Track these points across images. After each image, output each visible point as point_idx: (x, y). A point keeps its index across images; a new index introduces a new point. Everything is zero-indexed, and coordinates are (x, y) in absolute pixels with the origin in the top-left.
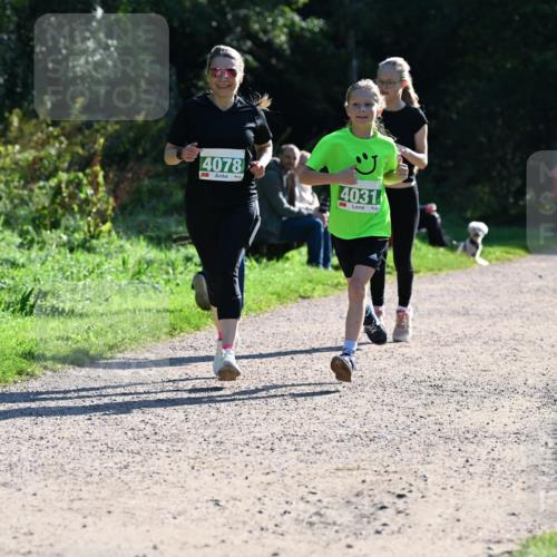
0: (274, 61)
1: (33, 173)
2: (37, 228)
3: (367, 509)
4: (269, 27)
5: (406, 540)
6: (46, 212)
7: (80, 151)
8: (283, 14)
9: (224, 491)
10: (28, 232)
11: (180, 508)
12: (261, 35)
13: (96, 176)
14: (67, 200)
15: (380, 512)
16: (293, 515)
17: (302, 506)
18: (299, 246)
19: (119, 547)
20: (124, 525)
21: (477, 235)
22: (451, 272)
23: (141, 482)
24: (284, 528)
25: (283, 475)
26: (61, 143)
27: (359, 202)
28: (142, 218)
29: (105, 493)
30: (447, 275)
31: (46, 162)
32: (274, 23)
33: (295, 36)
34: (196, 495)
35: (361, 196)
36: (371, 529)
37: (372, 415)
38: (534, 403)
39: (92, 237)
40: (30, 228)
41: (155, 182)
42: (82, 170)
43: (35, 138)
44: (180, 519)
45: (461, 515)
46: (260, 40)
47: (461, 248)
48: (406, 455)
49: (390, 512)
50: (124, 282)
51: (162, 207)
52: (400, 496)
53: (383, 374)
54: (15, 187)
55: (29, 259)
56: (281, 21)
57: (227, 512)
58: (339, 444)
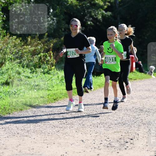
0: (98, 23)
1: (34, 53)
2: (35, 68)
3: (123, 143)
4: (97, 14)
5: (133, 151)
6: (37, 63)
7: (47, 47)
8: (100, 11)
9: (84, 138)
10: (32, 69)
11: (73, 142)
12: (94, 16)
13: (51, 54)
14: (43, 60)
15: (126, 143)
16: (103, 144)
17: (105, 142)
19: (57, 153)
20: (58, 147)
21: (152, 70)
22: (145, 79)
23: (63, 135)
24: (101, 148)
25: (100, 134)
26: (41, 45)
27: (110, 61)
29: (53, 138)
30: (144, 80)
31: (37, 50)
33: (103, 17)
34: (77, 139)
35: (110, 60)
36: (124, 148)
37: (124, 117)
39: (50, 70)
40: (33, 68)
42: (47, 52)
43: (34, 44)
44: (73, 145)
46: (94, 18)
47: (148, 73)
48: (133, 128)
49: (129, 143)
50: (58, 82)
52: (132, 139)
53: (127, 107)
54: (29, 57)
55: (33, 76)
56: (100, 13)
57: (85, 143)
58: (115, 125)
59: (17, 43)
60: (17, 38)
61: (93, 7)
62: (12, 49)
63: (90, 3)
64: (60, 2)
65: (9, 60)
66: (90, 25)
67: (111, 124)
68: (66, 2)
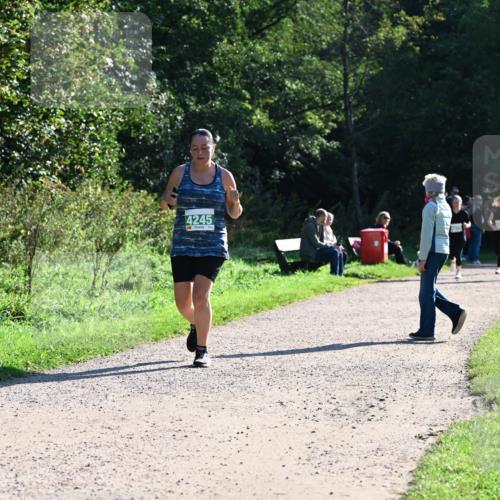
0: (312, 164)
3: (364, 407)
4: (310, 146)
5: (385, 424)
8: (317, 139)
9: (285, 397)
11: (261, 406)
12: (305, 150)
15: (371, 409)
16: (323, 410)
17: (328, 405)
18: (326, 264)
19: (228, 428)
20: (231, 415)
23: (240, 392)
24: (318, 417)
25: (318, 389)
28: (241, 248)
29: (221, 398)
32: (312, 144)
33: (323, 150)
34: (271, 399)
36: (366, 418)
37: (366, 356)
38: (454, 349)
41: (248, 230)
44: (261, 412)
45: (415, 410)
46: (305, 153)
49: (376, 408)
50: (231, 283)
51: (252, 243)
52: (381, 400)
56: (316, 142)
57: (287, 409)
58: (348, 372)
59: (148, 205)
60: (148, 195)
61: (303, 131)
62: (140, 216)
63: (297, 123)
64: (236, 123)
65: (131, 239)
66: (297, 168)
67: (341, 369)
68: (248, 121)
